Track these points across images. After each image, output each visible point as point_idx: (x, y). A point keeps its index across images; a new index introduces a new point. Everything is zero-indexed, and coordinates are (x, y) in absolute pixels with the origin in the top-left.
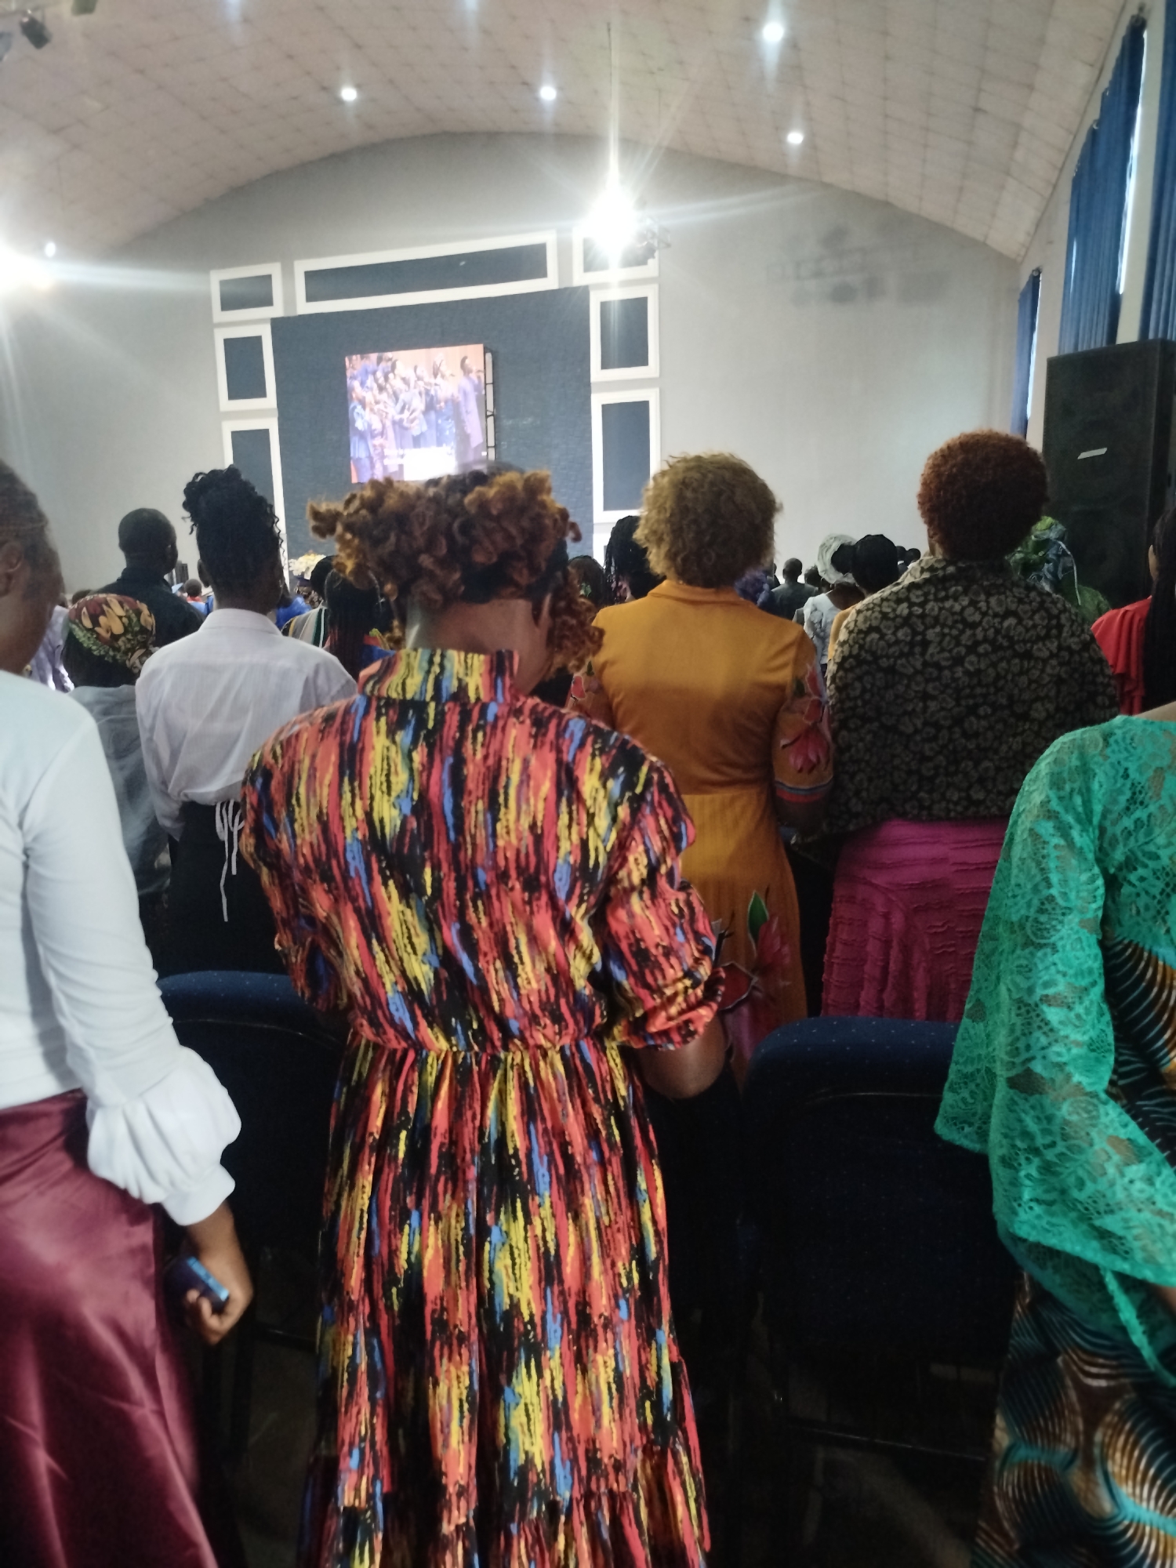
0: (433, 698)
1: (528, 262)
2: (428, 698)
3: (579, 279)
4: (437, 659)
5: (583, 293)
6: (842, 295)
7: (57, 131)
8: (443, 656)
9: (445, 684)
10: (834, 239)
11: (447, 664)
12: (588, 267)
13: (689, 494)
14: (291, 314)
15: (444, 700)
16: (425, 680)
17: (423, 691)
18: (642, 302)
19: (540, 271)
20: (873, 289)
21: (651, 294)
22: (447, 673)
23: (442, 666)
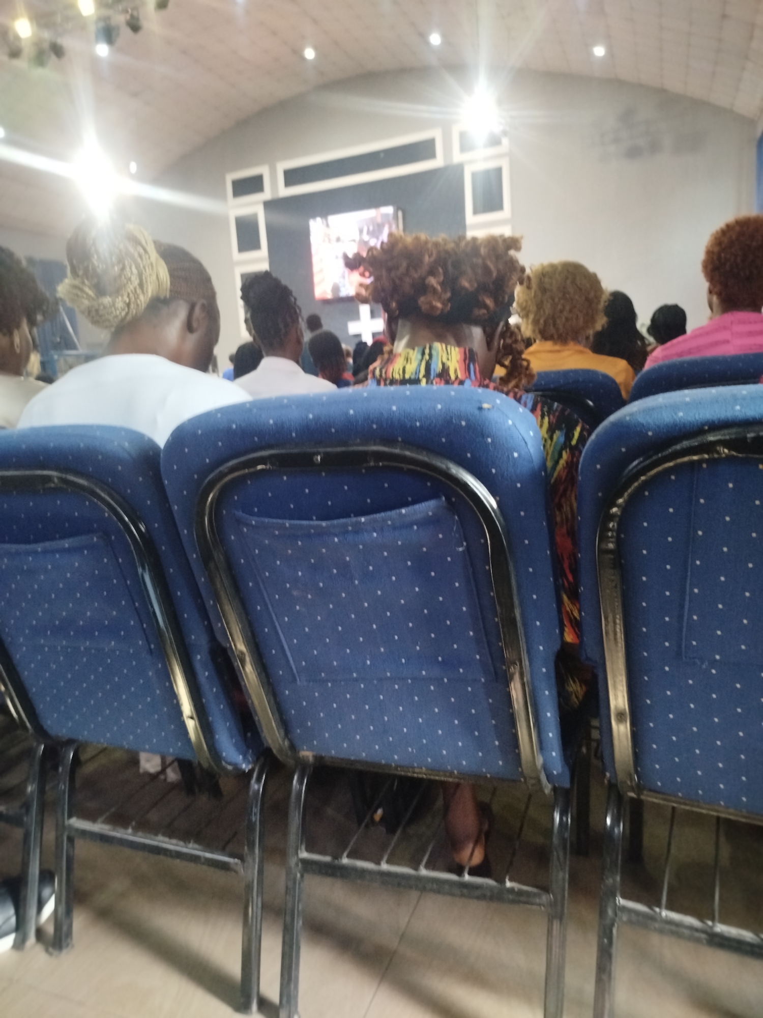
0: (424, 376)
1: (423, 150)
2: (421, 376)
3: (457, 157)
4: (427, 351)
5: (460, 168)
6: (633, 153)
7: (135, 95)
8: (430, 348)
9: (433, 367)
10: (627, 117)
11: (434, 353)
12: (464, 148)
13: (547, 280)
14: (275, 196)
15: (432, 377)
16: (420, 365)
17: (417, 372)
18: (499, 171)
19: (432, 155)
20: (654, 147)
21: (505, 165)
22: (434, 359)
23: (430, 355)
